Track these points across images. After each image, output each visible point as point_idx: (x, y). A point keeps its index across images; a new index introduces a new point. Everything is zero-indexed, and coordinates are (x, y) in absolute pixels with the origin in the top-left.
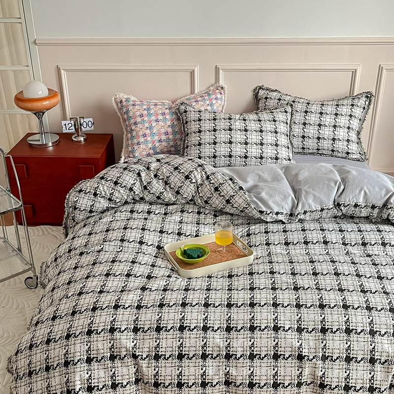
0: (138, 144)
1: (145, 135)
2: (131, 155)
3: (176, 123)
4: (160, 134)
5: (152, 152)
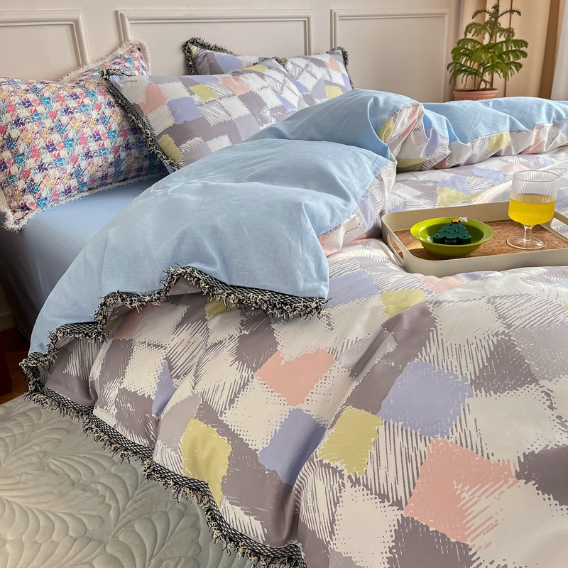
0: (41, 168)
1: (51, 147)
2: (29, 199)
3: (108, 112)
4: (83, 140)
5: (74, 183)
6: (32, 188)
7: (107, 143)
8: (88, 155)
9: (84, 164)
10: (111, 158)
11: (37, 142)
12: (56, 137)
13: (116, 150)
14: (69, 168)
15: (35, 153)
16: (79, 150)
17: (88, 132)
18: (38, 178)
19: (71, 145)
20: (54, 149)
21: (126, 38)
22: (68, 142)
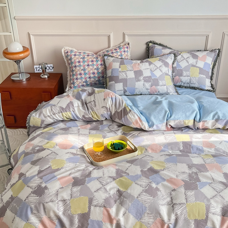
0: (77, 79)
2: (72, 86)
3: (100, 67)
4: (89, 74)
5: (85, 84)
6: (73, 83)
7: (96, 75)
8: (90, 78)
9: (88, 80)
10: (97, 79)
11: (78, 72)
12: (83, 72)
13: (99, 77)
14: (84, 80)
15: (77, 75)
16: (88, 76)
17: (92, 72)
18: (75, 81)
19: (86, 75)
20: (81, 75)
21: (125, 41)
22: (85, 74)
